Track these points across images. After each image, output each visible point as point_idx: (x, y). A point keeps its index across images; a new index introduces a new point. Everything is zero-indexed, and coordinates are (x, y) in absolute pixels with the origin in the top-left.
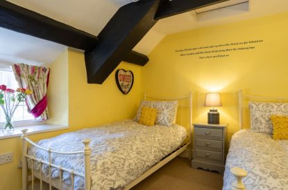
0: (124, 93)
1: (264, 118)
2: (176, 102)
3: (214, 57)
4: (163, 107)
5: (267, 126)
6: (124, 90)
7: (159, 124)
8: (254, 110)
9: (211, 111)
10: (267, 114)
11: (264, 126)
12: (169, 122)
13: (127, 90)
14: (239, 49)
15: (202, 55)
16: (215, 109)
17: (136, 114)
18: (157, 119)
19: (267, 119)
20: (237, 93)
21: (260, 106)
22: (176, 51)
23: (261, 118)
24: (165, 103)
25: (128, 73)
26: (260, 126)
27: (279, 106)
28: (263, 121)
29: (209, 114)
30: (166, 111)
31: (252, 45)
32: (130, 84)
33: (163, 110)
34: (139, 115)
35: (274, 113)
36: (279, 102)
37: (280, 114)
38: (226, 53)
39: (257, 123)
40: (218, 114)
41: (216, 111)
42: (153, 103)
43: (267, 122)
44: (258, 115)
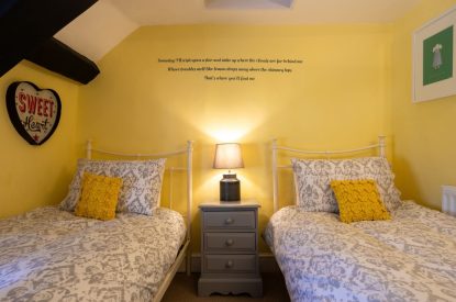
0: (32, 141)
1: (320, 186)
2: (162, 162)
3: (230, 79)
4: (136, 172)
5: (326, 199)
6: (32, 134)
7: (125, 211)
8: (303, 173)
9: (225, 176)
10: (324, 178)
11: (321, 201)
12: (151, 206)
13: (41, 135)
14: (270, 70)
15: (209, 74)
16: (232, 173)
17: (66, 192)
18: (121, 202)
19: (324, 187)
20: (268, 144)
21: (312, 166)
22: (159, 61)
23: (316, 187)
24: (139, 163)
25: (46, 96)
26: (315, 201)
27: (337, 164)
28: (320, 191)
29: (222, 184)
30: (142, 182)
31: (288, 66)
32: (52, 121)
33: (136, 179)
34: (74, 195)
35: (333, 177)
36: (336, 158)
37: (340, 178)
38: (250, 74)
39: (310, 195)
40: (238, 183)
41: (234, 176)
42: (112, 164)
43: (325, 192)
44: (310, 181)
